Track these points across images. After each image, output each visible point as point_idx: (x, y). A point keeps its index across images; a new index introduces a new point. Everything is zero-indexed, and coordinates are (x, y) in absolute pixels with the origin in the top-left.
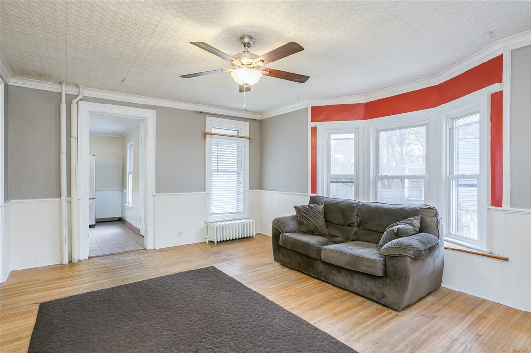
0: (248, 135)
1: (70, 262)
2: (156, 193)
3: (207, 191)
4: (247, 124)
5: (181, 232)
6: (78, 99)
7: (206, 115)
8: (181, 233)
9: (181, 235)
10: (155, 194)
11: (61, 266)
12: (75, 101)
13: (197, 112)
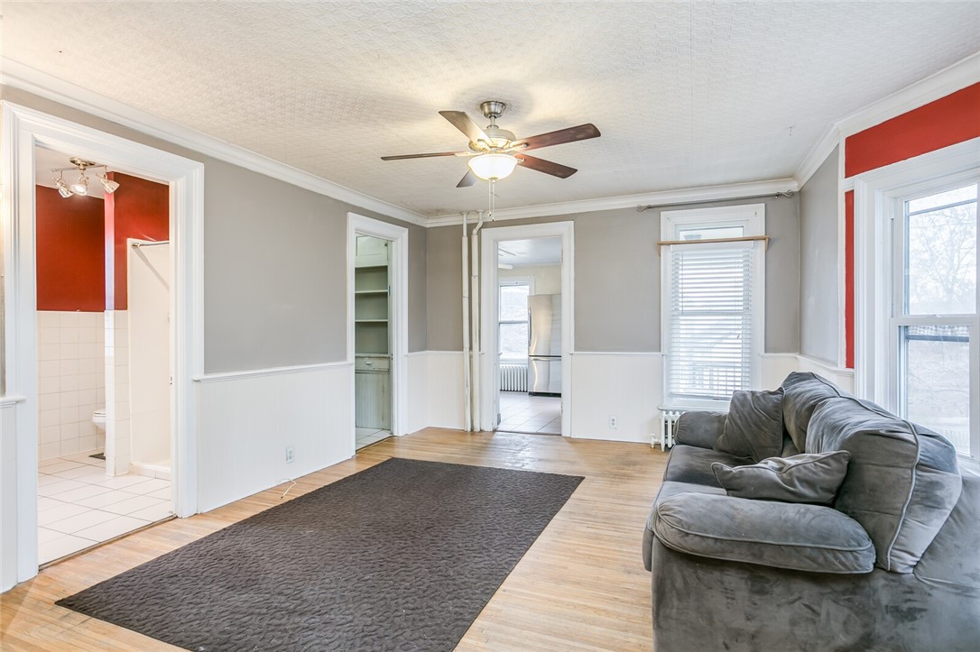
0: (762, 233)
1: (472, 430)
2: (575, 350)
3: (664, 350)
4: (760, 208)
5: (612, 418)
6: (478, 228)
7: (660, 209)
8: (613, 420)
9: (613, 424)
10: (572, 351)
11: (464, 433)
12: (475, 231)
13: (640, 209)
